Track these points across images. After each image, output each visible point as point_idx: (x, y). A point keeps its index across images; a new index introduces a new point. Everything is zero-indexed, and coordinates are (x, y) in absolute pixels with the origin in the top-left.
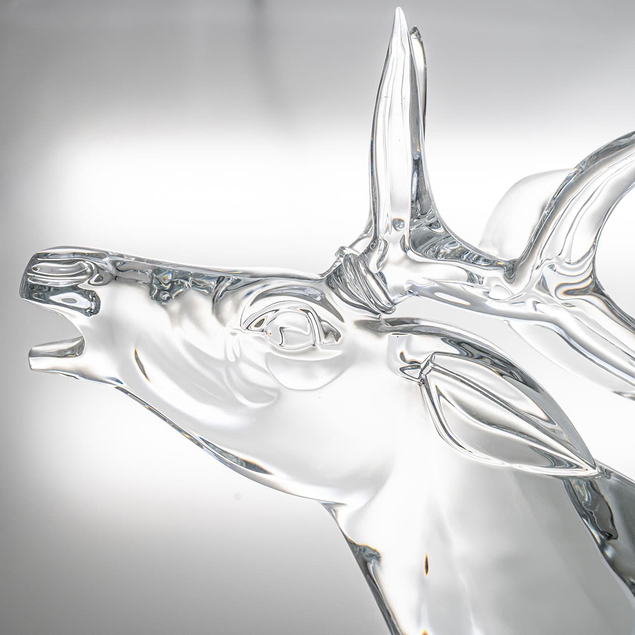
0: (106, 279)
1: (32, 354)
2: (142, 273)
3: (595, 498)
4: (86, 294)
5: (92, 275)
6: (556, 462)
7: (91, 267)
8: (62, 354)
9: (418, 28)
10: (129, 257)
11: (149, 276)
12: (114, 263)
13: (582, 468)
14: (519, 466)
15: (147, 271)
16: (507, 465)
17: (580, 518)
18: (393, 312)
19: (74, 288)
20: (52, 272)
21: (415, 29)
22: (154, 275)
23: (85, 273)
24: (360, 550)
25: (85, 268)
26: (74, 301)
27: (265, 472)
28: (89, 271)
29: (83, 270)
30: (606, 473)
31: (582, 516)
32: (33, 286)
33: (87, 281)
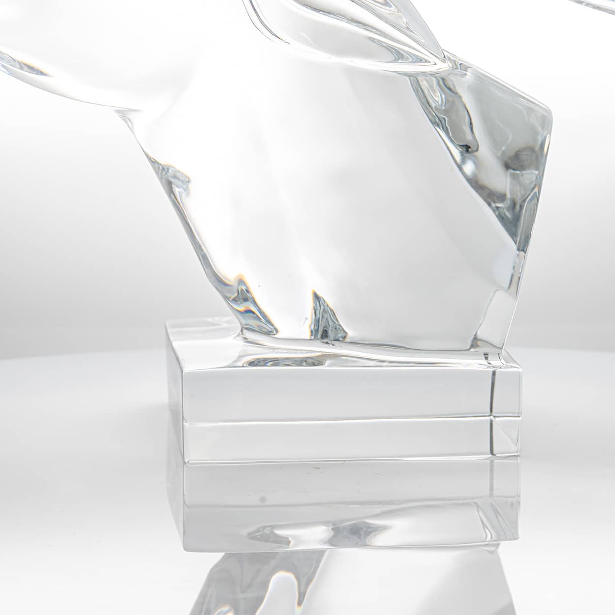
3: (450, 99)
6: (399, 56)
13: (430, 62)
14: (351, 61)
16: (335, 59)
17: (431, 125)
24: (163, 169)
27: (41, 73)
30: (461, 67)
31: (434, 123)
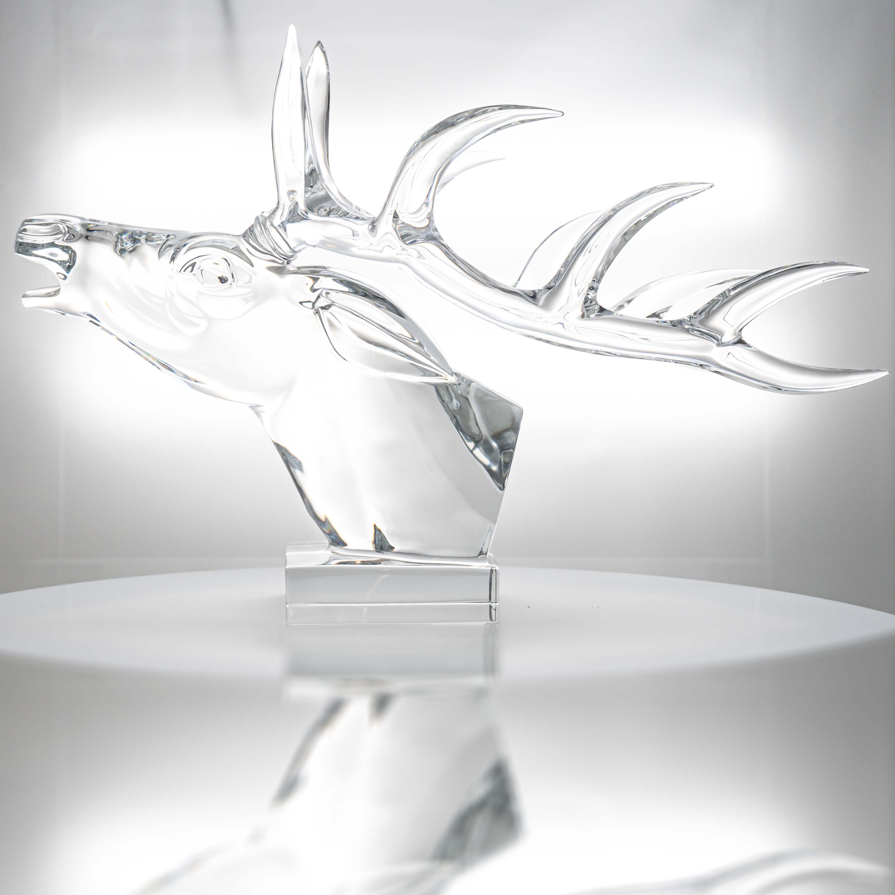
0: (77, 237)
1: (24, 296)
2: (110, 234)
4: (65, 249)
5: (65, 234)
7: (64, 229)
8: (48, 295)
9: (321, 41)
10: (103, 222)
11: (115, 236)
12: (83, 225)
13: (443, 376)
15: (114, 233)
18: (295, 259)
19: (52, 245)
20: (35, 232)
21: (319, 42)
22: (119, 236)
23: (61, 233)
25: (61, 229)
26: (56, 255)
28: (63, 231)
29: (59, 231)
32: (21, 244)
33: (62, 239)
